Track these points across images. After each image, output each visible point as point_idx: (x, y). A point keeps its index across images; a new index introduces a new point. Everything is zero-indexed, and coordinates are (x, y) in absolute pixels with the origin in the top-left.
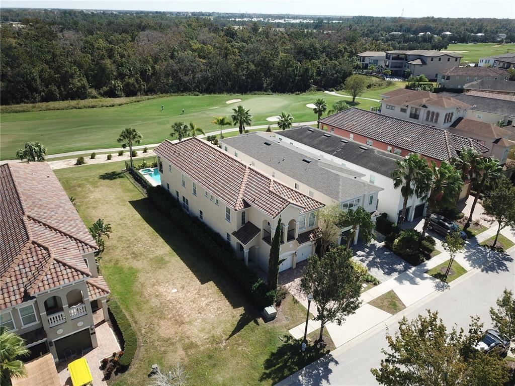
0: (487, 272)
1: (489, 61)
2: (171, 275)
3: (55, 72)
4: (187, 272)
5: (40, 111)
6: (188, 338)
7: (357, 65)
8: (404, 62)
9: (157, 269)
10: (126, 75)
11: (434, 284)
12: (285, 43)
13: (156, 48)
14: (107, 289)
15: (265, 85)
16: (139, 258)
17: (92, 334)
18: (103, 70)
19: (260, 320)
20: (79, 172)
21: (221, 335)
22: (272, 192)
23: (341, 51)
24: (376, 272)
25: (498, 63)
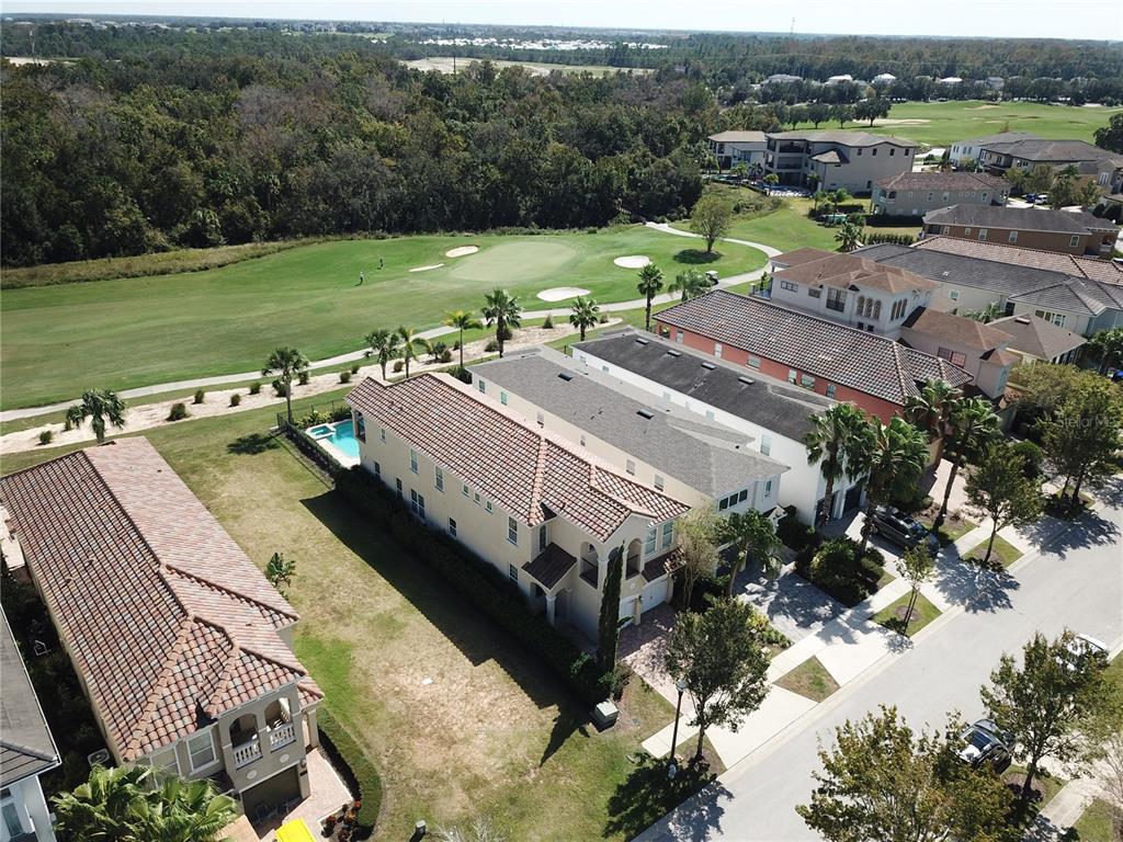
0: (975, 612)
1: (970, 149)
2: (415, 651)
3: (71, 196)
4: (442, 643)
5: (48, 284)
6: (468, 768)
7: (709, 161)
8: (805, 155)
9: (387, 641)
10: (225, 196)
11: (886, 641)
12: (555, 112)
13: (286, 135)
14: (317, 690)
15: (522, 213)
16: (347, 621)
17: (302, 774)
18: (174, 186)
19: (590, 727)
20: (182, 437)
21: (525, 760)
22: (596, 490)
23: (673, 130)
24: (783, 623)
25: (988, 155)
